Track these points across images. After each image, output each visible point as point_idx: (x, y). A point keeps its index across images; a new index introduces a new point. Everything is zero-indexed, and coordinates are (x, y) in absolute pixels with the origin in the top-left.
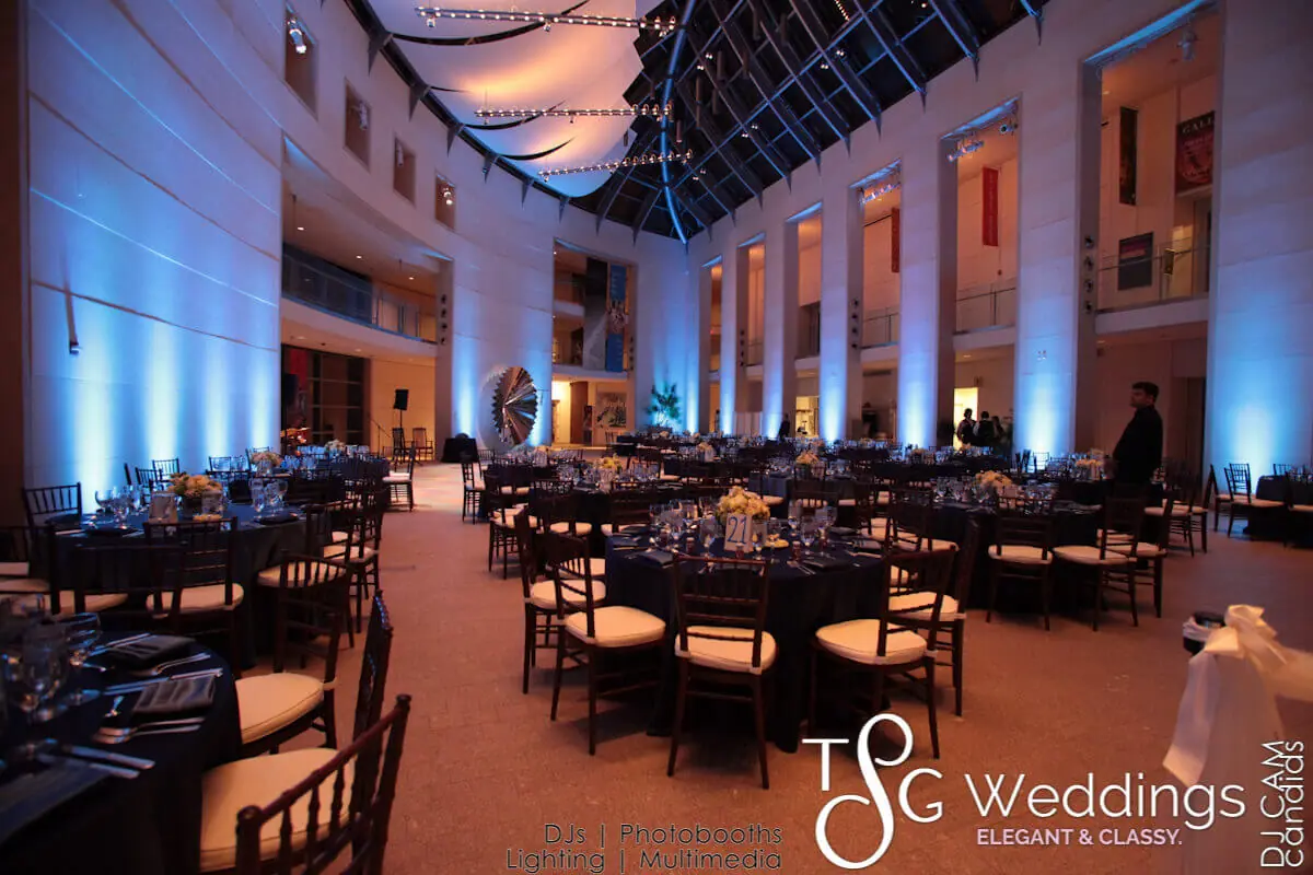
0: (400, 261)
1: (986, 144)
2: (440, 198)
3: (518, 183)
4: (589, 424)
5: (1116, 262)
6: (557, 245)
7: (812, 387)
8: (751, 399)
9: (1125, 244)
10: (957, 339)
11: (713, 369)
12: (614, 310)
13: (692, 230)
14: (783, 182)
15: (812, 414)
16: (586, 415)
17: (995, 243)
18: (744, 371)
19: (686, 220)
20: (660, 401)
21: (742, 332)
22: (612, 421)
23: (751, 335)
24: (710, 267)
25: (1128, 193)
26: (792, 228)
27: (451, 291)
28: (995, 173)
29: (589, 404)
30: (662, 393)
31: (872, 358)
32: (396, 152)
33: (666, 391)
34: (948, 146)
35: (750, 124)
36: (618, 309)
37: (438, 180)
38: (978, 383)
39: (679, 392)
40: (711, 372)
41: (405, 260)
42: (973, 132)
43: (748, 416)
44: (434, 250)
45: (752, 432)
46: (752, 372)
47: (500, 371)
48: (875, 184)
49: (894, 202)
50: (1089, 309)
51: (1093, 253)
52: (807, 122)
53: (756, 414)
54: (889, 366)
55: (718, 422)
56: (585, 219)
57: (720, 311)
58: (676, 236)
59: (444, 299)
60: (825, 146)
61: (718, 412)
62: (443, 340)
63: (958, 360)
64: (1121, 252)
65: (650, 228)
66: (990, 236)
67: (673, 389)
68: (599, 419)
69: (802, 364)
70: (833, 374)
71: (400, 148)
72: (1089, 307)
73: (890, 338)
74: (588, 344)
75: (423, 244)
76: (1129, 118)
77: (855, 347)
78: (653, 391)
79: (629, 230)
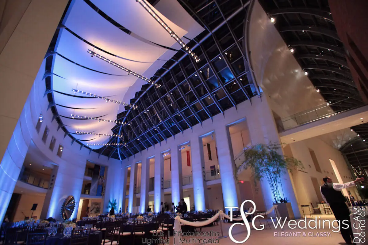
0: (44, 166)
1: (186, 147)
2: (59, 150)
3: (80, 145)
4: (88, 213)
5: (210, 171)
6: (87, 161)
7: (153, 199)
8: (137, 203)
9: (211, 167)
10: (184, 187)
11: (127, 195)
12: (100, 179)
13: (123, 158)
14: (146, 150)
15: (153, 206)
16: (87, 210)
17: (190, 166)
18: (135, 195)
19: (122, 155)
20: (111, 204)
21: (135, 185)
22: (95, 211)
23: (137, 186)
24: (127, 168)
25: (210, 158)
26: (148, 160)
27: (56, 174)
28: (189, 152)
29: (89, 206)
30: (112, 202)
31: (166, 191)
32: (52, 139)
33: (113, 201)
34: (179, 147)
35: (140, 137)
36: (102, 178)
37: (60, 145)
38: (189, 196)
39: (117, 202)
40: (126, 195)
41: (45, 166)
42: (183, 145)
43: (136, 207)
44: (55, 163)
45: (137, 212)
46: (137, 196)
47: (66, 197)
48: (166, 152)
49: (170, 156)
50: (205, 181)
51: (204, 170)
52: (152, 138)
53: (138, 207)
54: (170, 193)
55: (127, 210)
56: (96, 154)
57: (130, 179)
58: (119, 159)
59: (53, 176)
60: (155, 144)
61: (128, 207)
62: (50, 188)
63: (184, 191)
64: (211, 169)
65: (113, 157)
66: (189, 164)
67: (115, 201)
68: (91, 211)
69: (150, 193)
70: (158, 195)
71: (53, 139)
72: (205, 180)
73: (170, 186)
74: (92, 188)
75: (52, 162)
76: (209, 145)
77: (162, 189)
78: (109, 201)
79: (107, 157)
